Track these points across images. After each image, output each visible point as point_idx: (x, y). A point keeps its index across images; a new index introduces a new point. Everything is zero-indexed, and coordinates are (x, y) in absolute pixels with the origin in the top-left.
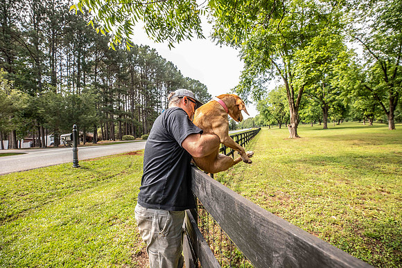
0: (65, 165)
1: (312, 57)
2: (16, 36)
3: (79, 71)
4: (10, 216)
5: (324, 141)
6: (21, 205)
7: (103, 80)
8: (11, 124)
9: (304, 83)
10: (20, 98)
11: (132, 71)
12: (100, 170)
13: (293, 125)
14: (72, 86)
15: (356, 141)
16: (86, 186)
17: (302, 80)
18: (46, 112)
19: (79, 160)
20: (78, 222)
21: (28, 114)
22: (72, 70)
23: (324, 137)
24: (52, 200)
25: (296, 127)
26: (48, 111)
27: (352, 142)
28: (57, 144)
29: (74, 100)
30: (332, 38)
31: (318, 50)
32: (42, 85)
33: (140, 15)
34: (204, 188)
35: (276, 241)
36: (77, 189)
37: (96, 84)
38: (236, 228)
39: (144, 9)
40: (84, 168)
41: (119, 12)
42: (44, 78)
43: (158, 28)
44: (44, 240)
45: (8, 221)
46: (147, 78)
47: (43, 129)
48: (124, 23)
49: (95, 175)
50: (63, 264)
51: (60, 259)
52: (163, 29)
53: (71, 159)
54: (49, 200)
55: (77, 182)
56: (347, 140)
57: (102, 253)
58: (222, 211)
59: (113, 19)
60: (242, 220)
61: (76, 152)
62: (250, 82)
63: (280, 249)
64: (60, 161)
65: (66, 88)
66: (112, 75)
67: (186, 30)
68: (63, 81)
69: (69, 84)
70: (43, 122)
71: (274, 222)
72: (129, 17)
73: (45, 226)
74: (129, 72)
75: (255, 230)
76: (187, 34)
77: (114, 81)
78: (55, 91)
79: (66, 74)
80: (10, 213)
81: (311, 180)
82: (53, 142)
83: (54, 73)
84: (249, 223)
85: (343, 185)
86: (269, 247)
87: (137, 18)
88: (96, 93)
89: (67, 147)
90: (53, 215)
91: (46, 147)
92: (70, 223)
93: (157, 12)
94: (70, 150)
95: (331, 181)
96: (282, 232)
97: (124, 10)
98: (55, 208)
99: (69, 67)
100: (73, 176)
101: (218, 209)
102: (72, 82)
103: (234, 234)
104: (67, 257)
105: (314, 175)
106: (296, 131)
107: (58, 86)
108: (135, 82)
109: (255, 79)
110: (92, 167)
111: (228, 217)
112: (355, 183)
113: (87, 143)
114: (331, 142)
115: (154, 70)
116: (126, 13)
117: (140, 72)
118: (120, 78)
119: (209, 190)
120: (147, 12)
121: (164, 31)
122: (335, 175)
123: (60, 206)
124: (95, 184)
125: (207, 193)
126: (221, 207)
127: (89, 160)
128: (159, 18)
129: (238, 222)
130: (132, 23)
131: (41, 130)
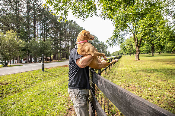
0: (39, 70)
1: (147, 23)
2: (21, 18)
3: (45, 31)
4: (18, 90)
5: (152, 62)
6: (23, 86)
7: (54, 35)
8: (19, 53)
9: (143, 35)
10: (22, 43)
11: (66, 31)
12: (53, 73)
13: (137, 54)
14: (41, 38)
15: (168, 62)
16: (47, 79)
17: (142, 34)
18: (32, 49)
19: (44, 68)
20: (44, 94)
21: (24, 49)
22: (42, 31)
23: (152, 60)
24: (34, 84)
25: (138, 55)
26: (32, 48)
27: (166, 63)
28: (35, 62)
29: (42, 43)
30: (157, 14)
31: (150, 20)
32: (30, 38)
33: (70, 7)
34: (101, 82)
35: (142, 109)
36: (44, 80)
37: (51, 37)
38: (118, 101)
39: (72, 4)
40: (46, 72)
41: (62, 6)
42: (31, 35)
43: (78, 12)
44: (31, 101)
45: (18, 92)
46: (72, 34)
47: (30, 55)
48: (64, 11)
49: (51, 75)
50: (39, 111)
51: (37, 109)
52: (80, 13)
53: (41, 68)
54: (33, 84)
55: (44, 77)
56: (164, 61)
57: (54, 108)
58: (111, 93)
59: (59, 9)
60: (122, 98)
61: (43, 65)
62: (117, 35)
63: (144, 113)
64: (37, 69)
65: (39, 39)
66: (58, 33)
67: (90, 13)
68: (38, 36)
69: (40, 37)
70: (30, 53)
71: (140, 100)
72: (66, 8)
73: (31, 95)
74: (64, 32)
75: (129, 103)
76: (91, 15)
77: (58, 36)
78: (35, 40)
79: (39, 33)
80: (18, 89)
81: (146, 80)
82: (34, 61)
83: (34, 33)
84: (125, 100)
85: (162, 82)
86: (137, 112)
87: (69, 9)
88: (51, 41)
89: (39, 63)
90: (35, 90)
91: (31, 63)
92: (41, 94)
93: (78, 6)
94: (41, 64)
95: (157, 80)
96: (145, 106)
97: (64, 5)
98: (35, 88)
99: (40, 30)
100: (42, 75)
101: (108, 92)
102: (41, 36)
103: (117, 104)
104: (40, 108)
105: (148, 77)
106: (138, 57)
107: (36, 38)
108: (67, 36)
109: (120, 34)
110: (49, 71)
111: (114, 96)
112: (169, 82)
113: (47, 61)
114: (156, 63)
115: (75, 31)
116: (65, 7)
117: (69, 32)
118: (61, 34)
119: (104, 83)
120: (73, 6)
121: (81, 14)
122: (158, 78)
123: (37, 87)
124: (51, 79)
125: (102, 85)
126: (110, 91)
127: (48, 68)
128: (78, 8)
129: (120, 99)
130: (67, 11)
131: (29, 56)
